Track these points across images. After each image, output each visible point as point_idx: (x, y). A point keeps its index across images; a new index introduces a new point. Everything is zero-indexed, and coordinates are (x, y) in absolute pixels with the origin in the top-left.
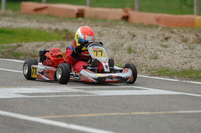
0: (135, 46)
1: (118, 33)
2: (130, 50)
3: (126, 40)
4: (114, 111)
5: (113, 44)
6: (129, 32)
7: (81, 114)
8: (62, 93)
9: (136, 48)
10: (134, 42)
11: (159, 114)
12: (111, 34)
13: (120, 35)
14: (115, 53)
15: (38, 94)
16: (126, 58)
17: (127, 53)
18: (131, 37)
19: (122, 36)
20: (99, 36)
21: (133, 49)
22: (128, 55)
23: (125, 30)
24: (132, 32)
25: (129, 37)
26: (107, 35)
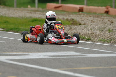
0: (113, 29)
1: (103, 21)
2: (110, 31)
3: (108, 25)
4: (100, 66)
6: (109, 20)
7: (81, 67)
8: (70, 56)
10: (112, 26)
12: (99, 21)
13: (104, 22)
14: (101, 32)
15: (57, 56)
16: (107, 35)
18: (110, 23)
20: (91, 22)
22: (109, 33)
23: (106, 19)
25: (109, 23)
26: (96, 22)
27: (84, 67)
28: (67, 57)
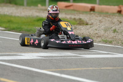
0: (119, 29)
1: (111, 20)
2: (115, 31)
3: (116, 25)
4: (91, 67)
5: (106, 27)
6: (118, 20)
7: (71, 68)
8: (64, 56)
9: (119, 30)
10: (119, 26)
11: (118, 69)
12: (107, 21)
13: (112, 22)
14: (105, 33)
15: (50, 57)
16: (111, 36)
17: (113, 32)
19: (114, 22)
21: (117, 30)
22: (113, 34)
23: (116, 19)
24: (120, 20)
25: (118, 23)
26: (104, 22)
27: (74, 68)
28: (60, 58)
